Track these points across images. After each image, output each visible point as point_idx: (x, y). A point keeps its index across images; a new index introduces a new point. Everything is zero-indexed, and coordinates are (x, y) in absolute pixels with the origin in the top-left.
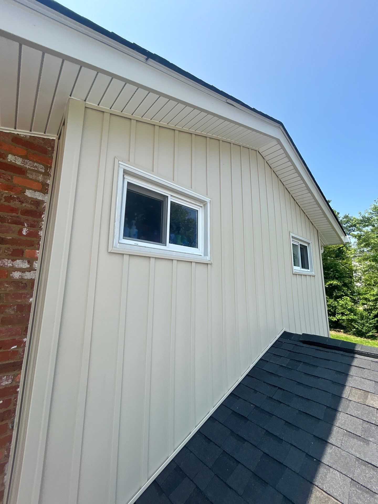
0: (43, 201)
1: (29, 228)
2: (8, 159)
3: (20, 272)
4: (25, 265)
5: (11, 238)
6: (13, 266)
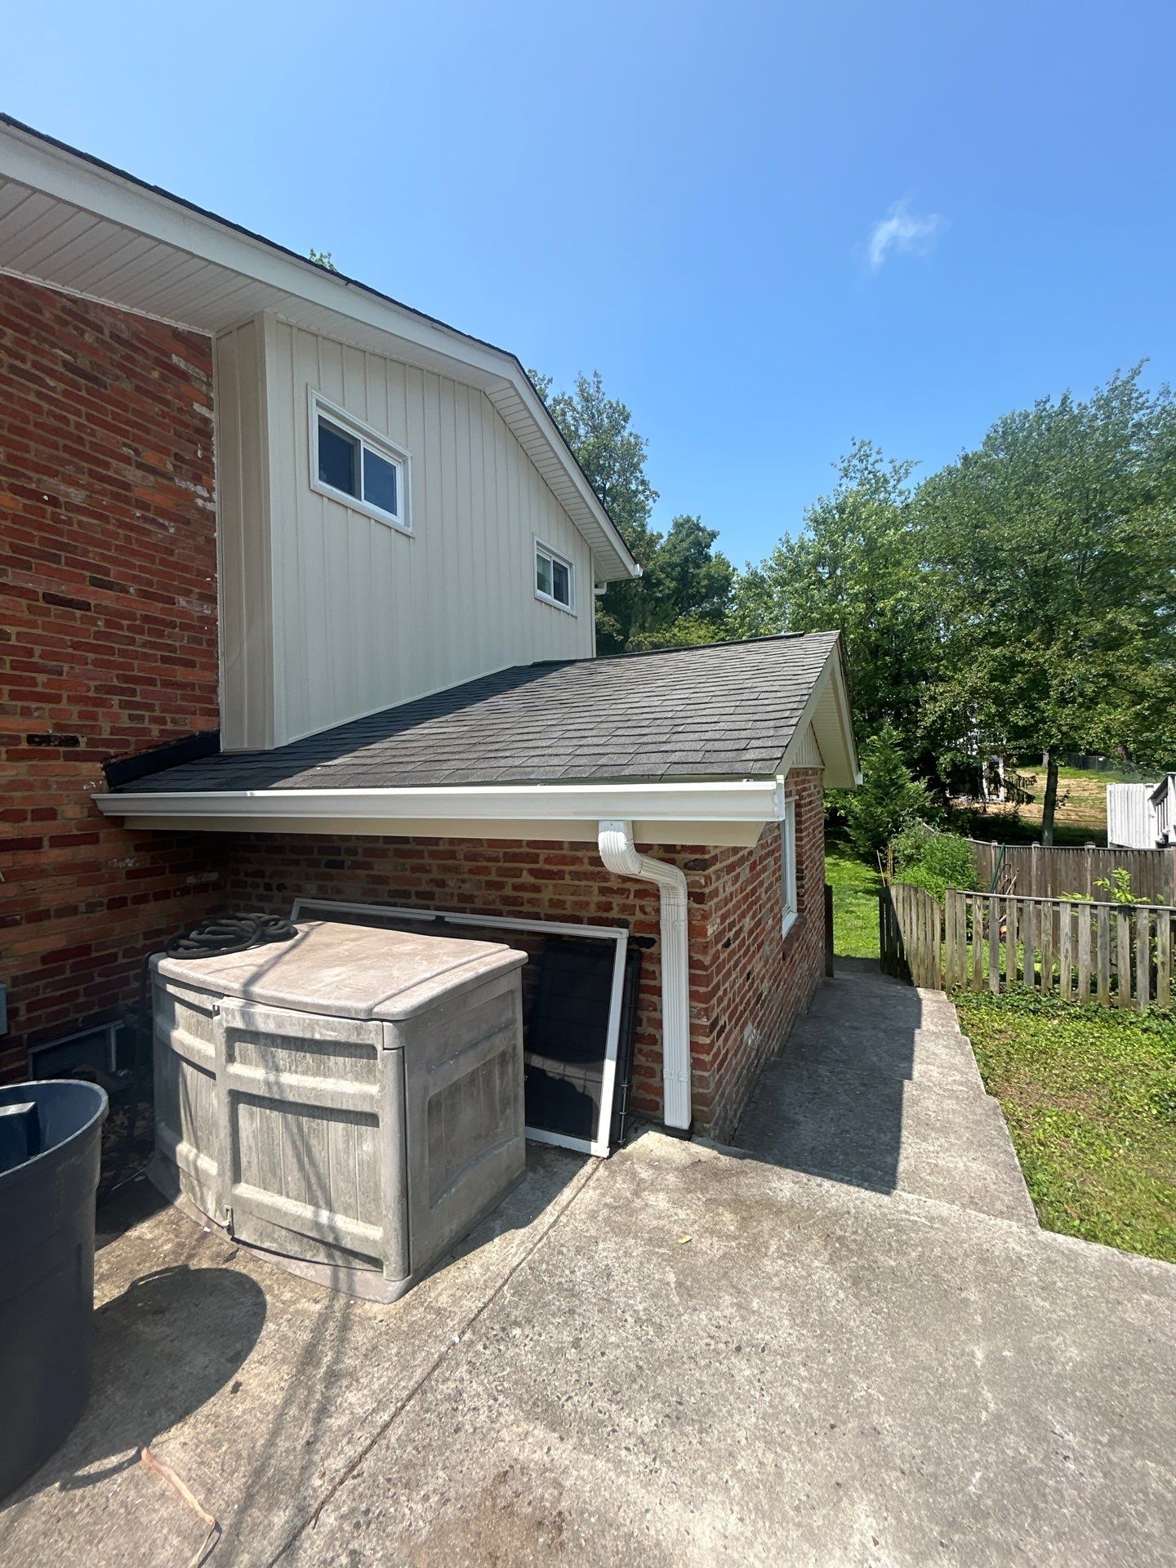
3: (202, 500)
5: (189, 458)
6: (196, 491)
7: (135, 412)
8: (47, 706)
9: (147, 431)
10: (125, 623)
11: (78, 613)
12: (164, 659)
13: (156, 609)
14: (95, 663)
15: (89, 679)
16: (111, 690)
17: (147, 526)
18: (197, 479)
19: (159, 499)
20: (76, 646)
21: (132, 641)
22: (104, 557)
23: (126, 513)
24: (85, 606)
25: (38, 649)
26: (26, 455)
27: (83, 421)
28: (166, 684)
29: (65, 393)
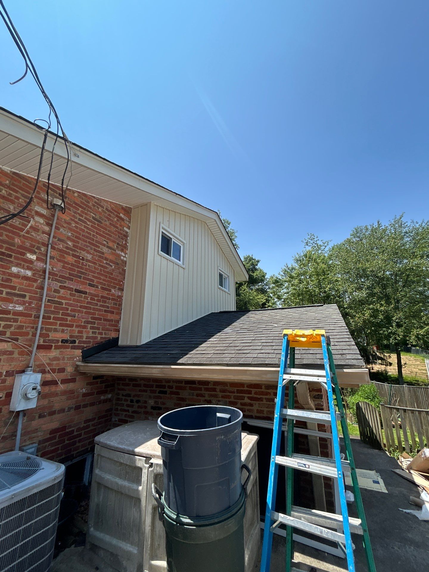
7: (109, 231)
8: (69, 329)
9: (111, 236)
10: (96, 298)
11: (83, 295)
12: (105, 311)
13: (105, 293)
14: (86, 313)
15: (83, 318)
16: (88, 322)
17: (107, 266)
18: (122, 251)
19: (111, 257)
20: (81, 307)
21: (97, 305)
22: (94, 276)
23: (101, 262)
24: (85, 293)
25: (70, 308)
26: (78, 245)
27: (95, 234)
28: (105, 320)
29: (92, 226)
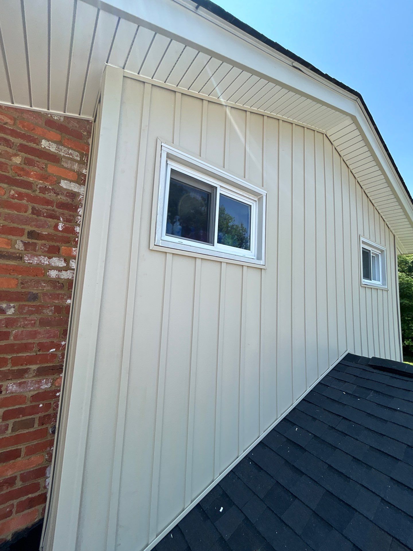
0: (78, 193)
1: (65, 222)
2: (42, 145)
3: (57, 270)
4: (62, 264)
5: (47, 233)
6: (50, 264)
18: (53, 251)
